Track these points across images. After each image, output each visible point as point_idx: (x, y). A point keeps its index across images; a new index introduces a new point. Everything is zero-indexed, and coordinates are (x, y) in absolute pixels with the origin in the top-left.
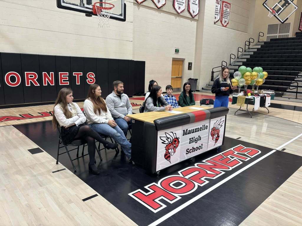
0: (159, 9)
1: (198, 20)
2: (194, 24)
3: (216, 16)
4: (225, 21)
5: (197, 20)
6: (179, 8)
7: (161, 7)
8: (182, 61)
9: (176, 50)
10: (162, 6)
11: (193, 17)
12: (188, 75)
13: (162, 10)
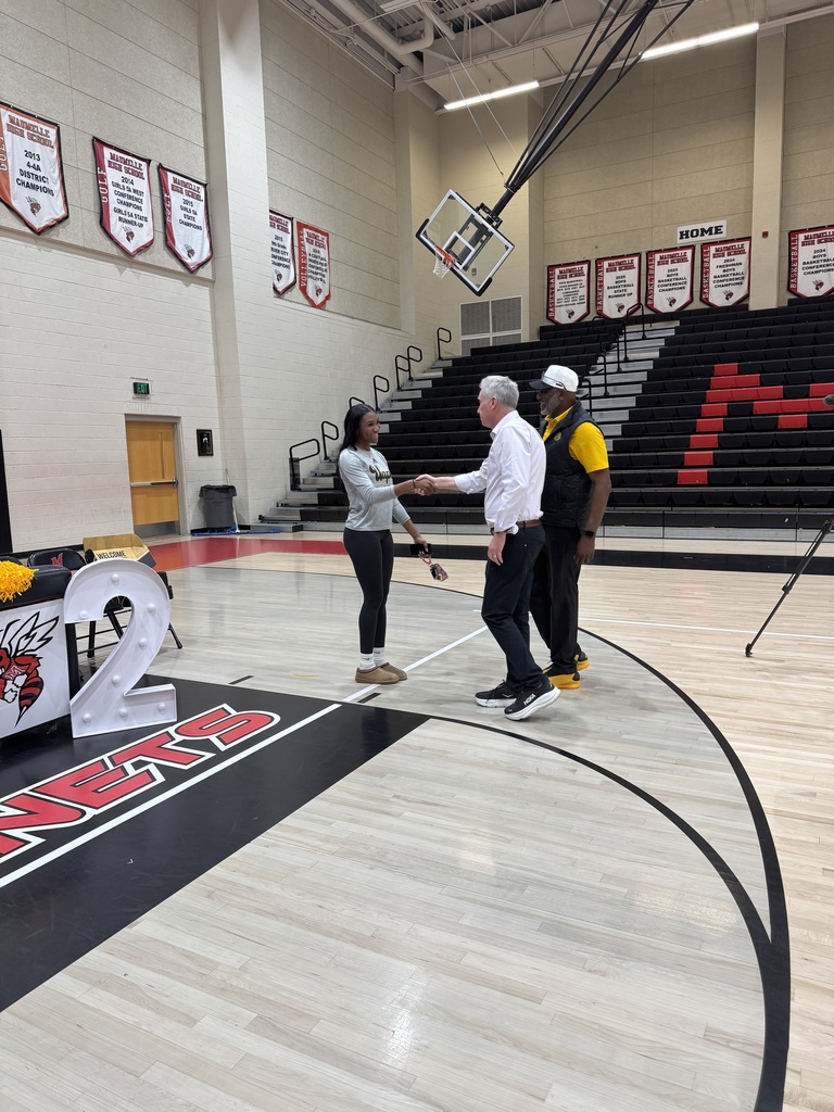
0: (39, 233)
1: (213, 282)
2: (199, 295)
3: (282, 270)
4: (316, 287)
5: (210, 283)
6: (130, 235)
7: (50, 227)
8: (171, 424)
9: (135, 384)
10: (53, 226)
11: (191, 272)
12: (201, 472)
13: (54, 238)
